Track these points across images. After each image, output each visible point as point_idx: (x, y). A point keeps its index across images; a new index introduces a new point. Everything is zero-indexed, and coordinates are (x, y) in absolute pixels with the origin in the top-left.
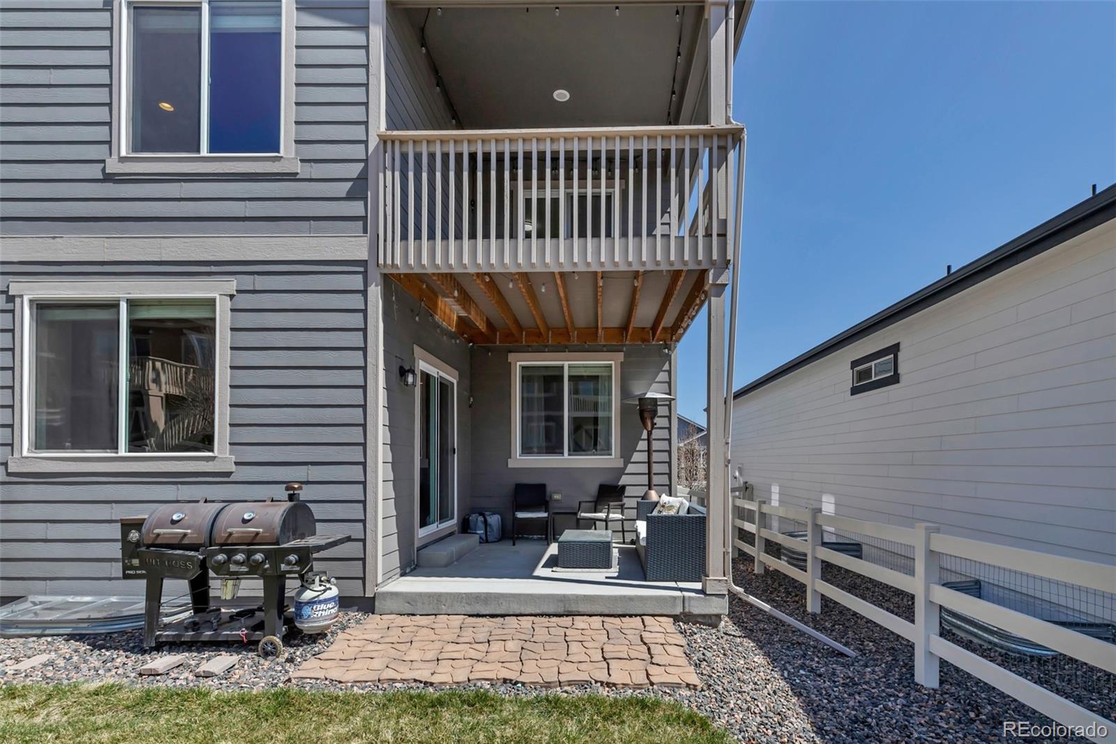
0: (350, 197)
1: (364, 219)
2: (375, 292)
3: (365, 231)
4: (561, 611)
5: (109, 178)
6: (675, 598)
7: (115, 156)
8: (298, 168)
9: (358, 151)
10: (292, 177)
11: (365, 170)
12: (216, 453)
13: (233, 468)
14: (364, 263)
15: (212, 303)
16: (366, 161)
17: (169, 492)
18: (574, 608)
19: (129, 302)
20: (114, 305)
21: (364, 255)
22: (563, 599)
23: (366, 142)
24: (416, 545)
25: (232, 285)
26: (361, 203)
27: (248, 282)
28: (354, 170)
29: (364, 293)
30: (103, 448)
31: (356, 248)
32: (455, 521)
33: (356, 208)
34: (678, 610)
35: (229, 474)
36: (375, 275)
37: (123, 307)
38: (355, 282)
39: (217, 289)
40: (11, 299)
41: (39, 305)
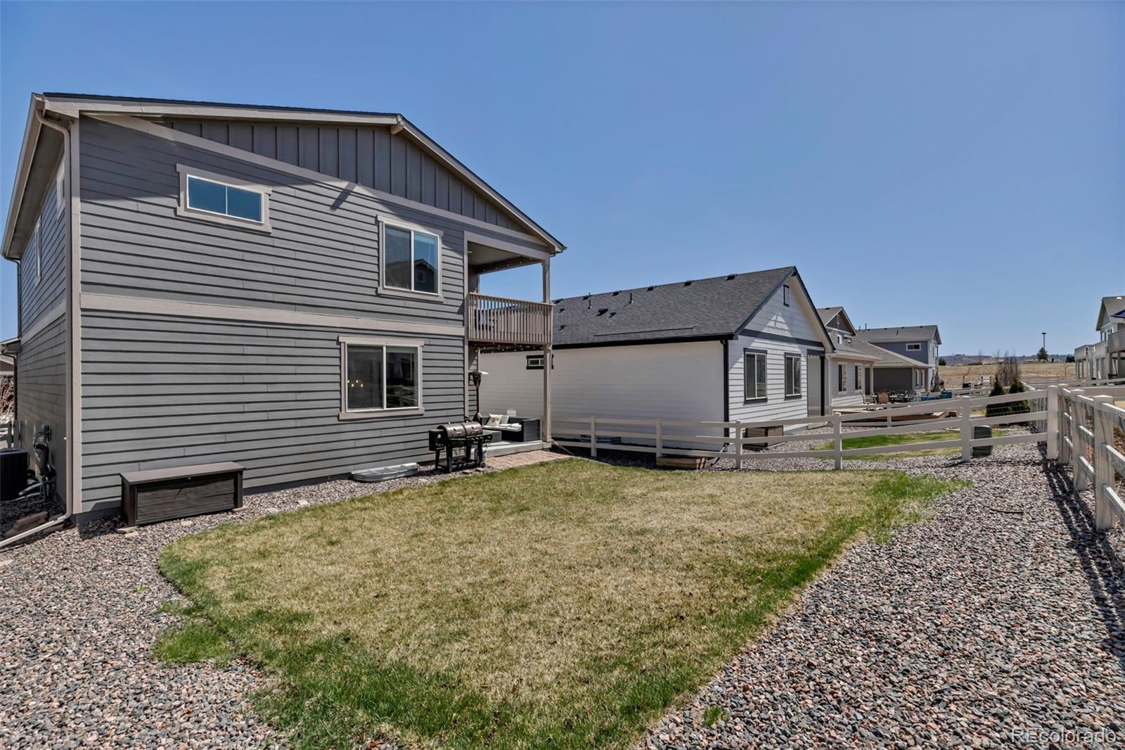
0: (458, 313)
1: (463, 321)
2: (466, 347)
3: (464, 325)
5: (378, 295)
7: (381, 287)
8: (443, 300)
9: (461, 297)
10: (441, 303)
11: (463, 303)
12: (420, 407)
13: (424, 412)
14: (463, 337)
15: (416, 348)
16: (463, 300)
17: (402, 423)
19: (387, 347)
20: (381, 348)
21: (463, 333)
23: (463, 294)
25: (422, 342)
26: (463, 315)
27: (427, 341)
28: (461, 303)
29: (463, 347)
30: (376, 406)
31: (460, 331)
33: (461, 317)
35: (422, 415)
36: (466, 342)
37: (385, 348)
38: (461, 343)
39: (417, 344)
40: (339, 343)
41: (350, 346)
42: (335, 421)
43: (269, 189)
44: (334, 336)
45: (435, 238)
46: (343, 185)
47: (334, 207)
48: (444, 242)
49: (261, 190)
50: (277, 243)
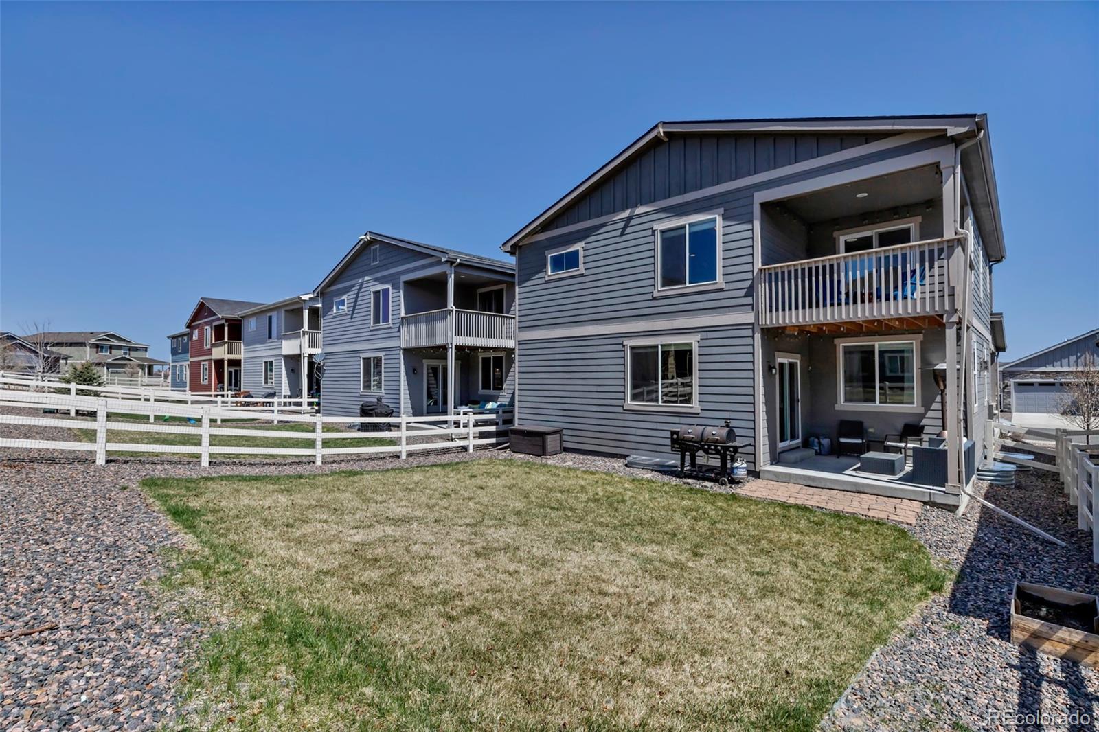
0: (746, 296)
1: (752, 305)
2: (758, 337)
3: (753, 310)
4: (854, 490)
5: (654, 299)
6: (924, 492)
7: (656, 290)
8: (724, 286)
9: (749, 275)
10: (722, 290)
11: (752, 283)
12: (693, 405)
13: (700, 411)
14: (752, 324)
15: (691, 344)
16: (753, 279)
17: (676, 420)
18: (862, 490)
19: (662, 345)
20: (656, 347)
21: (752, 320)
22: (856, 484)
23: (753, 271)
24: (778, 451)
25: (698, 337)
26: (751, 298)
27: (705, 335)
28: (748, 284)
29: (753, 337)
30: (653, 401)
31: (749, 317)
32: (800, 440)
33: (749, 300)
34: (927, 499)
35: (698, 414)
36: (757, 329)
37: (660, 347)
38: (749, 332)
39: (693, 340)
40: (624, 346)
41: (632, 348)
42: (620, 410)
43: (582, 244)
44: (619, 341)
45: (714, 220)
46: (626, 214)
47: (622, 234)
48: (725, 218)
49: (578, 247)
50: (587, 279)
